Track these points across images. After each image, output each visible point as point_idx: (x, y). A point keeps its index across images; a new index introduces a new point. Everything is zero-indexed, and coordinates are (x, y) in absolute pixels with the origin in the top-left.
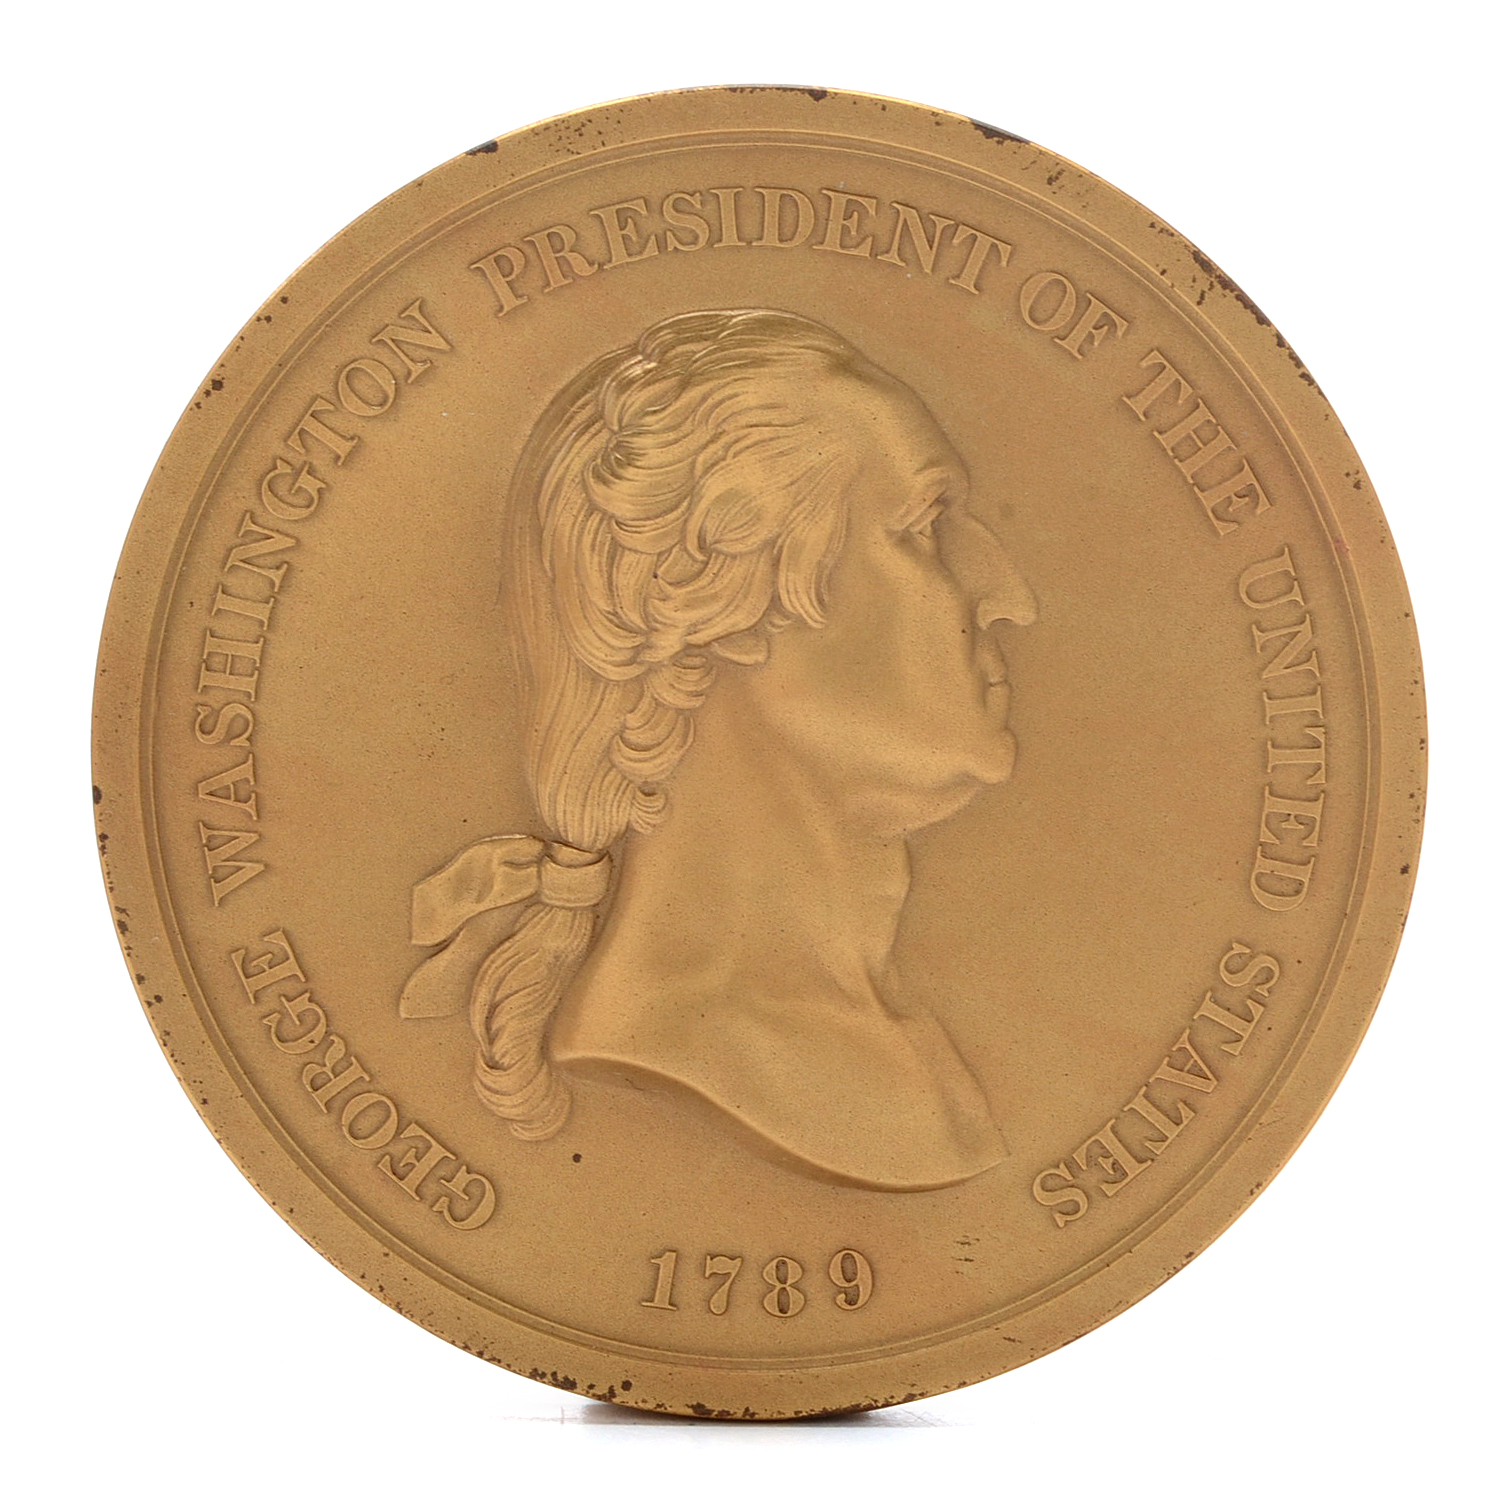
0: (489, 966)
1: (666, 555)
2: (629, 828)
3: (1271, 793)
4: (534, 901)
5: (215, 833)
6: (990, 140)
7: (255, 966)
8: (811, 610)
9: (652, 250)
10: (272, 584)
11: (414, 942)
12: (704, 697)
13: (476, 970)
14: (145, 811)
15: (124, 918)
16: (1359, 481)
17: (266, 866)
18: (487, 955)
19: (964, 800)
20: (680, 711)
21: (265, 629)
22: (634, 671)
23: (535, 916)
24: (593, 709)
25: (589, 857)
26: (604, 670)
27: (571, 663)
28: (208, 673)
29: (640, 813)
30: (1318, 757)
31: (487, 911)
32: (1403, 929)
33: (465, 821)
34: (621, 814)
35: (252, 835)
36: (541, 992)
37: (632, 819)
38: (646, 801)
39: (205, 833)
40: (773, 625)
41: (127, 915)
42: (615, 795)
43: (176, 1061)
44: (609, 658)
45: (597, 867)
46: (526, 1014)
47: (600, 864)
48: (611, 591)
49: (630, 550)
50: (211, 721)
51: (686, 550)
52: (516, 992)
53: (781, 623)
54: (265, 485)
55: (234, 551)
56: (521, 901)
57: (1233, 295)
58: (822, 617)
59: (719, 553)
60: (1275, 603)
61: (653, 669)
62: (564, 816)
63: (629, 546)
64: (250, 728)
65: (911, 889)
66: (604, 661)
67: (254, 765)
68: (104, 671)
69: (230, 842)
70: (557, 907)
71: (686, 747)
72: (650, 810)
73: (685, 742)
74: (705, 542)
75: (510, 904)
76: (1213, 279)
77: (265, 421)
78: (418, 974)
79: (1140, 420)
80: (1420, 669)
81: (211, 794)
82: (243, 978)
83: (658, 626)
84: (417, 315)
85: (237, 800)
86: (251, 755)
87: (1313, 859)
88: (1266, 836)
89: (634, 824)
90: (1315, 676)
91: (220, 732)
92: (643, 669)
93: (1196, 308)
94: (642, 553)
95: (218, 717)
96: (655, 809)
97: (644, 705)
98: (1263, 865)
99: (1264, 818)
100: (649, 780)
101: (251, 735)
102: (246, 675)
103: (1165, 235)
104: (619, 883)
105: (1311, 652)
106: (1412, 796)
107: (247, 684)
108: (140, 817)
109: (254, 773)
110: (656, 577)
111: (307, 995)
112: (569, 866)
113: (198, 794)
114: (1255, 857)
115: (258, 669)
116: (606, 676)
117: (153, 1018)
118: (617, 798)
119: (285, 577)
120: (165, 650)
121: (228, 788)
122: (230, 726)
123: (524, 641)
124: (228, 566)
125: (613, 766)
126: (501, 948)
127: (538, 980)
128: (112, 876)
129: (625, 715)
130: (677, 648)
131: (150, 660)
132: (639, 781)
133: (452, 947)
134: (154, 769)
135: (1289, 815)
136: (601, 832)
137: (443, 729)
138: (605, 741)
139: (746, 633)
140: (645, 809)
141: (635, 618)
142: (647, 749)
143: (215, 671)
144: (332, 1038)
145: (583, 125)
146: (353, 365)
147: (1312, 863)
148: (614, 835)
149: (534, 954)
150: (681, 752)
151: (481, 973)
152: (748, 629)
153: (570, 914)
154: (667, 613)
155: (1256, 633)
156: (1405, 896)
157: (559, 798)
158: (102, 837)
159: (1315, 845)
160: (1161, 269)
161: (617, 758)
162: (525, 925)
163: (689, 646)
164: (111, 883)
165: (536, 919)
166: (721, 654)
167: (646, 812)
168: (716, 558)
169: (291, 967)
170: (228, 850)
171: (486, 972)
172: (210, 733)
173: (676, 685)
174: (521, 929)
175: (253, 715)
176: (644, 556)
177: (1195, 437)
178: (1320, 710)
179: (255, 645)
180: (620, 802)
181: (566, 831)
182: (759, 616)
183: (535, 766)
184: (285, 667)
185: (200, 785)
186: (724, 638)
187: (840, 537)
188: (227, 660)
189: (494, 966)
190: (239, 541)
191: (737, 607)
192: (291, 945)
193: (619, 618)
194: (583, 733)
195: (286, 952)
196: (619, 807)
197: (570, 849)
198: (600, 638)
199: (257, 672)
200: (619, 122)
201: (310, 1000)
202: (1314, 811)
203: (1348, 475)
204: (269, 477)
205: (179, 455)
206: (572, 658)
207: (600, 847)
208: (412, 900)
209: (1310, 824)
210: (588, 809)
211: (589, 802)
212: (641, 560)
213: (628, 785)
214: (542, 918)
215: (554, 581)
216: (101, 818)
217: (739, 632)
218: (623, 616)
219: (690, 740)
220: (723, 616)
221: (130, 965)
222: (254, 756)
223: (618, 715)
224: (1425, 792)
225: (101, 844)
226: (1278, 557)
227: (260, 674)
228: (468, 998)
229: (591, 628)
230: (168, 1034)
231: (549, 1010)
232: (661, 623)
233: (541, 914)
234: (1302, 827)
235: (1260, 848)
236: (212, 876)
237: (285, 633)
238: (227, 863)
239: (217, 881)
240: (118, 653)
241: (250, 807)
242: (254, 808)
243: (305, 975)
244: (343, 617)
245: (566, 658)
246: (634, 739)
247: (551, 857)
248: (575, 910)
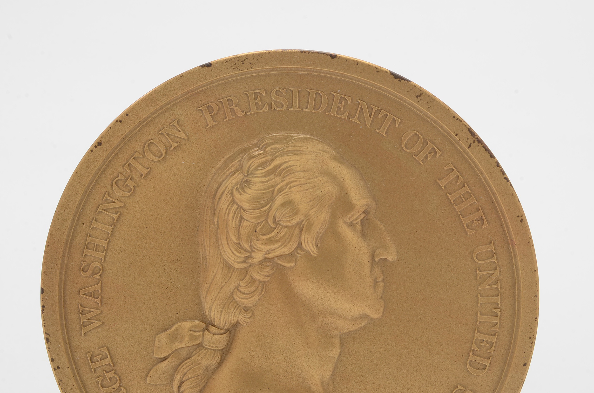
0: (181, 368)
1: (260, 224)
2: (237, 322)
3: (478, 332)
4: (200, 346)
5: (85, 309)
6: (396, 79)
7: (95, 359)
8: (313, 249)
9: (265, 109)
10: (114, 220)
11: (154, 356)
12: (270, 277)
13: (176, 369)
14: (60, 299)
15: (48, 337)
16: (522, 219)
17: (103, 323)
18: (181, 363)
19: (363, 323)
20: (260, 282)
21: (109, 236)
22: (244, 266)
23: (200, 351)
24: (228, 278)
25: (222, 331)
26: (233, 264)
27: (221, 260)
28: (87, 250)
29: (242, 318)
30: (497, 320)
31: (182, 348)
32: (522, 386)
33: (177, 313)
34: (235, 317)
35: (98, 311)
36: (200, 379)
37: (239, 319)
38: (245, 313)
39: (81, 309)
40: (298, 253)
41: (50, 336)
42: (234, 310)
43: (63, 391)
44: (236, 260)
45: (224, 335)
46: (193, 387)
47: (226, 334)
48: (239, 235)
49: (247, 220)
50: (87, 268)
51: (268, 223)
52: (190, 378)
53: (301, 253)
54: (114, 183)
55: (101, 206)
56: (196, 345)
57: (482, 146)
58: (316, 252)
59: (280, 225)
60: (486, 261)
61: (251, 266)
62: (214, 316)
63: (247, 219)
64: (101, 272)
65: (340, 354)
66: (234, 261)
67: (101, 285)
68: (49, 246)
69: (90, 313)
70: (208, 349)
71: (262, 295)
72: (246, 317)
73: (261, 293)
74: (275, 220)
75: (191, 346)
76: (475, 139)
77: (116, 159)
78: (155, 367)
79: (442, 189)
80: (538, 291)
81: (84, 294)
82: (90, 363)
83: (255, 250)
84: (176, 125)
85: (94, 297)
86: (100, 281)
87: (491, 357)
88: (474, 347)
89: (239, 321)
90: (498, 290)
91: (89, 272)
92: (248, 265)
93: (468, 149)
94: (251, 222)
95: (89, 266)
96: (248, 317)
97: (247, 278)
98: (472, 358)
99: (474, 341)
100: (247, 306)
101: (101, 274)
102: (101, 252)
103: (459, 121)
104: (232, 342)
105: (498, 281)
106: (530, 338)
107: (101, 255)
108: (57, 301)
109: (101, 288)
110: (256, 232)
111: (114, 371)
112: (214, 334)
113: (79, 294)
114: (469, 355)
115: (106, 250)
116: (234, 266)
117: (56, 375)
118: (234, 311)
119: (119, 217)
120: (72, 240)
121: (91, 293)
122: (94, 270)
123: (205, 250)
124: (98, 211)
125: (234, 299)
126: (186, 361)
127: (199, 375)
128: (45, 321)
129: (240, 281)
130: (261, 258)
131: (66, 244)
132: (243, 306)
133: (168, 360)
134: (64, 284)
135: (484, 340)
136: (227, 323)
138: (232, 290)
139: (288, 255)
140: (244, 316)
141: (246, 246)
142: (246, 294)
143: (90, 249)
144: (121, 388)
145: (244, 60)
146: (150, 141)
147: (491, 358)
148: (232, 324)
149: (198, 365)
150: (259, 297)
151: (178, 370)
152: (289, 254)
153: (213, 352)
154: (259, 245)
155: (478, 272)
156: (524, 374)
157: (212, 309)
158: (43, 307)
159: (493, 352)
160: (456, 133)
161: (235, 296)
162: (196, 354)
163: (266, 258)
164: (44, 324)
165: (200, 352)
166: (278, 262)
168: (279, 227)
169: (108, 361)
170: (89, 316)
171: (180, 370)
172: (86, 272)
173: (260, 272)
174: (194, 355)
175: (103, 267)
176: (252, 224)
177: (462, 197)
178: (499, 303)
179: (105, 241)
180: (235, 313)
181: (214, 321)
182: (293, 250)
183: (205, 296)
184: (116, 251)
185: (80, 291)
186: (280, 257)
187: (326, 223)
188: (94, 246)
189: (183, 368)
190: (102, 202)
191: (285, 246)
192: (109, 353)
193: (241, 245)
194: (223, 286)
195: (107, 355)
196: (234, 314)
197: (215, 328)
198: (233, 253)
199: (105, 251)
200: (258, 60)
201: (115, 373)
202: (494, 340)
203: (518, 217)
204: (116, 180)
205: (83, 169)
206: (222, 259)
207: (226, 328)
208: (155, 340)
209: (491, 344)
210: (223, 314)
211: (223, 312)
212: (251, 225)
213: (239, 307)
214: (202, 352)
215: (218, 229)
216: (43, 299)
217: (285, 255)
218: (242, 245)
219: (263, 293)
220: (280, 249)
221: (49, 354)
222: (101, 281)
223: (237, 281)
224: (535, 337)
225: (42, 309)
226: (489, 244)
228: (172, 378)
229: (230, 248)
230: (61, 381)
231: (202, 386)
232: (256, 249)
233: (202, 351)
234: (488, 345)
235: (472, 351)
236: (82, 325)
237: (117, 238)
238: (88, 320)
239: (84, 327)
240: (55, 240)
241: (98, 301)
242: (100, 301)
243: (113, 364)
244: (139, 234)
245: (220, 258)
246: (242, 290)
247: (208, 330)
248: (215, 350)
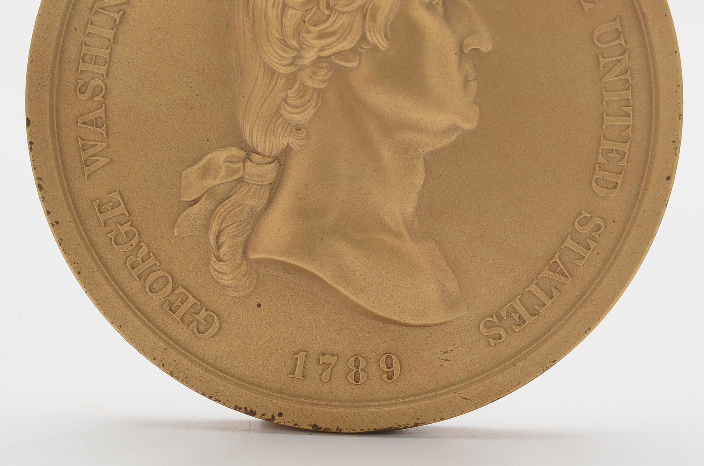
0: (218, 212)
1: (310, 11)
2: (288, 146)
3: (604, 139)
4: (241, 180)
5: (86, 142)
7: (104, 208)
8: (381, 41)
10: (115, 20)
11: (182, 199)
12: (327, 83)
13: (212, 214)
14: (53, 131)
15: (40, 182)
17: (111, 159)
18: (218, 206)
19: (453, 137)
20: (315, 90)
21: (111, 43)
22: (292, 69)
23: (241, 188)
24: (272, 87)
25: (269, 160)
26: (278, 68)
27: (262, 64)
28: (83, 64)
29: (294, 139)
30: (628, 121)
31: (218, 185)
32: (666, 207)
33: (208, 140)
34: (284, 139)
35: (104, 144)
36: (243, 225)
37: (290, 142)
38: (297, 133)
39: (81, 143)
40: (362, 48)
41: (42, 181)
42: (282, 130)
43: (65, 253)
44: (280, 62)
45: (272, 165)
46: (236, 236)
47: (274, 163)
48: (282, 28)
49: (292, 8)
50: (84, 88)
51: (319, 9)
52: (231, 225)
53: (366, 47)
55: (97, 3)
56: (235, 180)
58: (386, 44)
59: (336, 11)
60: (611, 44)
61: (301, 68)
62: (257, 140)
63: (291, 6)
64: (104, 92)
65: (425, 180)
66: (278, 64)
67: (105, 109)
68: (32, 61)
69: (93, 147)
70: (252, 184)
71: (318, 107)
72: (299, 138)
73: (317, 105)
74: (329, 5)
75: (229, 182)
78: (184, 214)
80: (681, 79)
81: (84, 123)
82: (98, 214)
83: (305, 47)
85: (97, 127)
86: (104, 105)
87: (623, 171)
88: (601, 160)
89: (291, 144)
90: (629, 81)
91: (89, 93)
92: (297, 68)
94: (298, 10)
95: (88, 86)
96: (301, 138)
97: (296, 86)
98: (599, 174)
99: (600, 151)
100: (299, 123)
101: (104, 95)
102: (102, 65)
104: (283, 173)
105: (627, 69)
106: (674, 142)
107: (102, 70)
108: (49, 134)
109: (105, 114)
110: (304, 22)
111: (130, 223)
112: (258, 164)
113: (78, 124)
114: (595, 170)
115: (108, 62)
116: (279, 71)
117: (55, 232)
118: (283, 131)
119: (122, 18)
120: (62, 52)
121: (92, 121)
122: (94, 90)
123: (239, 53)
124: (93, 11)
125: (281, 115)
126: (224, 203)
127: (242, 220)
128: (35, 162)
129: (287, 90)
130: (314, 58)
131: (55, 57)
132: (294, 124)
133: (200, 202)
134: (57, 111)
135: (613, 149)
136: (274, 148)
137: (198, 95)
138: (278, 103)
139: (349, 51)
140: (296, 137)
141: (294, 43)
142: (298, 107)
143: (87, 63)
144: (141, 244)
147: (623, 173)
148: (280, 150)
149: (240, 206)
150: (315, 110)
151: (214, 215)
152: (350, 50)
153: (259, 187)
154: (309, 40)
155: (601, 59)
156: (667, 191)
157: (254, 131)
158: (31, 143)
159: (625, 165)
161: (283, 112)
162: (236, 192)
163: (320, 57)
164: (34, 165)
165: (241, 190)
166: (336, 61)
167: (296, 139)
168: (335, 14)
169: (122, 209)
170: (92, 151)
171: (216, 214)
172: (83, 93)
173: (313, 77)
174: (234, 194)
175: (105, 85)
176: (298, 11)
178: (630, 98)
179: (106, 51)
180: (284, 133)
181: (257, 147)
182: (355, 43)
183: (243, 114)
184: (121, 62)
185: (78, 119)
186: (338, 54)
187: (397, 5)
188: (92, 58)
189: (220, 212)
191: (345, 38)
192: (122, 198)
193: (286, 42)
194: (266, 99)
195: (120, 201)
196: (283, 136)
197: (259, 156)
198: (276, 52)
199: (107, 64)
201: (131, 225)
202: (626, 148)
206: (262, 62)
207: (274, 155)
208: (181, 178)
209: (623, 154)
210: (268, 136)
211: (268, 133)
212: (297, 13)
213: (288, 125)
214: (244, 189)
215: (254, 23)
216: (30, 134)
217: (345, 51)
218: (288, 41)
219: (320, 104)
220: (337, 43)
221: (43, 205)
222: (105, 105)
223: (284, 90)
224: (680, 140)
225: (30, 146)
226: (613, 21)
227: (109, 65)
228: (207, 227)
229: (272, 47)
230: (62, 240)
231: (247, 234)
232: (306, 45)
233: (244, 187)
234: (619, 156)
235: (598, 165)
236: (84, 164)
237: (121, 45)
238: (91, 158)
239: (87, 166)
240: (39, 52)
241: (103, 130)
242: (105, 131)
243: (129, 213)
244: (150, 38)
245: (259, 61)
246: (291, 103)
247: (250, 159)
248: (261, 186)
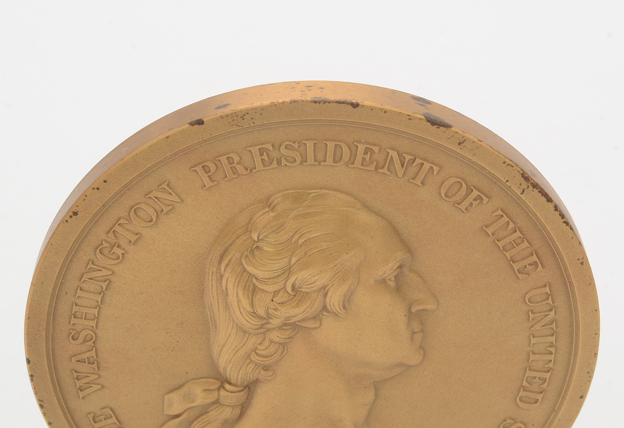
0: (197, 423)
1: (277, 293)
2: (257, 380)
3: (529, 370)
4: (216, 403)
5: (80, 374)
6: (434, 126)
7: (98, 420)
8: (340, 311)
9: (275, 163)
10: (102, 288)
12: (291, 339)
13: (191, 424)
14: (50, 367)
15: (42, 403)
16: (583, 262)
17: (102, 386)
18: (196, 419)
19: (400, 371)
20: (281, 344)
21: (99, 303)
22: (262, 331)
24: (243, 343)
25: (240, 389)
26: (249, 330)
27: (234, 326)
28: (75, 319)
29: (262, 377)
30: (552, 357)
31: (196, 406)
33: (187, 373)
34: (254, 376)
35: (96, 375)
38: (265, 373)
39: (75, 375)
40: (323, 315)
42: (252, 371)
44: (251, 328)
45: (243, 392)
47: (245, 391)
48: (253, 306)
50: (77, 335)
51: (286, 291)
53: (326, 314)
54: (98, 251)
55: (85, 275)
56: (211, 403)
57: (537, 191)
58: (344, 313)
59: (301, 292)
60: (540, 304)
61: (269, 330)
62: (230, 375)
63: (261, 289)
64: (94, 339)
65: (374, 400)
66: (249, 328)
67: (96, 351)
68: (29, 318)
69: (86, 378)
70: (226, 405)
71: (283, 355)
74: (295, 288)
75: (206, 404)
76: (529, 184)
77: (97, 227)
78: (168, 424)
79: (489, 236)
80: (599, 329)
81: (77, 361)
82: (93, 423)
83: (272, 317)
84: (166, 188)
85: (89, 363)
86: (94, 348)
88: (525, 384)
89: (259, 378)
90: (554, 330)
91: (81, 340)
92: (265, 330)
93: (520, 195)
95: (80, 334)
96: (268, 376)
97: (266, 342)
98: (522, 393)
99: (525, 378)
100: (266, 366)
101: (94, 341)
102: (92, 320)
103: (510, 167)
104: (252, 397)
105: (553, 321)
106: (588, 373)
107: (92, 323)
108: (47, 370)
109: (96, 354)
110: (273, 301)
112: (231, 392)
113: (72, 361)
114: (520, 391)
115: (97, 318)
119: (108, 285)
120: (55, 310)
121: (85, 359)
122: (85, 338)
123: (214, 314)
124: (82, 281)
125: (251, 362)
126: (202, 417)
128: (36, 389)
129: (257, 345)
130: (281, 324)
131: (49, 314)
132: (262, 366)
133: (182, 417)
134: (53, 352)
135: (536, 377)
136: (245, 382)
137: (178, 342)
138: (248, 353)
139: (311, 318)
141: (262, 314)
142: (266, 357)
143: (78, 318)
145: (244, 115)
146: (137, 206)
147: (543, 393)
148: (250, 381)
150: (281, 357)
151: (193, 425)
153: (232, 407)
154: (277, 314)
155: (531, 314)
156: (580, 405)
157: (228, 370)
158: (32, 376)
159: (546, 387)
160: (506, 180)
161: (253, 359)
162: (212, 410)
163: (286, 324)
164: (36, 391)
165: (217, 409)
166: (300, 325)
167: (264, 376)
168: (300, 294)
169: (113, 420)
170: (85, 381)
171: (196, 425)
172: (77, 339)
173: (280, 336)
174: (210, 412)
175: (95, 334)
176: (268, 293)
177: (513, 243)
178: (554, 342)
179: (95, 309)
180: (254, 373)
181: (230, 379)
182: (318, 313)
184: (108, 317)
185: (72, 358)
186: (302, 321)
188: (83, 314)
189: (199, 424)
190: (86, 271)
191: (307, 312)
192: (113, 413)
193: (256, 314)
194: (238, 350)
195: (111, 415)
197: (232, 386)
198: (247, 321)
200: (261, 114)
202: (547, 376)
203: (578, 259)
204: (99, 248)
205: (59, 240)
206: (235, 324)
207: (245, 385)
208: (164, 400)
209: (544, 380)
210: (240, 375)
211: (240, 373)
212: (266, 295)
213: (258, 368)
214: (219, 409)
215: (227, 295)
216: (30, 369)
217: (308, 319)
218: (258, 314)
219: (285, 353)
221: (45, 418)
222: (96, 348)
223: (254, 345)
224: (594, 371)
225: (31, 378)
226: (544, 287)
227: (97, 320)
232: (274, 317)
233: (219, 406)
234: (541, 381)
235: (522, 388)
236: (79, 389)
237: (108, 305)
238: (85, 385)
239: (81, 390)
240: (35, 312)
241: (95, 366)
242: (96, 367)
243: (119, 422)
244: (134, 300)
245: (232, 324)
246: (260, 352)
247: (224, 388)
248: (234, 406)
